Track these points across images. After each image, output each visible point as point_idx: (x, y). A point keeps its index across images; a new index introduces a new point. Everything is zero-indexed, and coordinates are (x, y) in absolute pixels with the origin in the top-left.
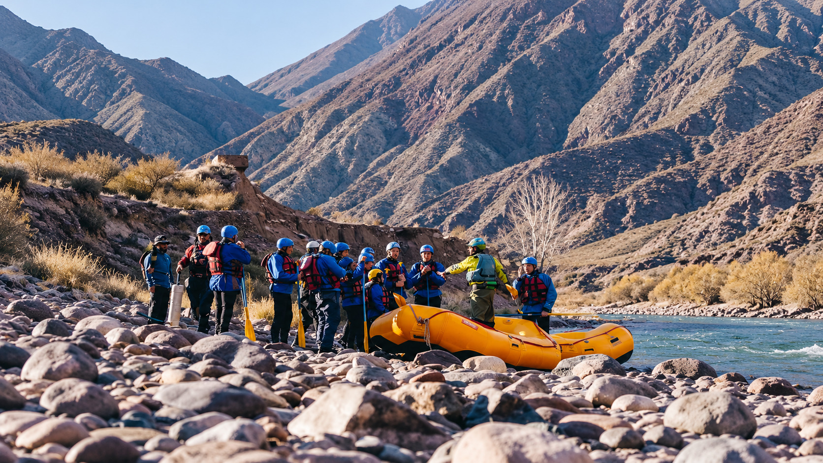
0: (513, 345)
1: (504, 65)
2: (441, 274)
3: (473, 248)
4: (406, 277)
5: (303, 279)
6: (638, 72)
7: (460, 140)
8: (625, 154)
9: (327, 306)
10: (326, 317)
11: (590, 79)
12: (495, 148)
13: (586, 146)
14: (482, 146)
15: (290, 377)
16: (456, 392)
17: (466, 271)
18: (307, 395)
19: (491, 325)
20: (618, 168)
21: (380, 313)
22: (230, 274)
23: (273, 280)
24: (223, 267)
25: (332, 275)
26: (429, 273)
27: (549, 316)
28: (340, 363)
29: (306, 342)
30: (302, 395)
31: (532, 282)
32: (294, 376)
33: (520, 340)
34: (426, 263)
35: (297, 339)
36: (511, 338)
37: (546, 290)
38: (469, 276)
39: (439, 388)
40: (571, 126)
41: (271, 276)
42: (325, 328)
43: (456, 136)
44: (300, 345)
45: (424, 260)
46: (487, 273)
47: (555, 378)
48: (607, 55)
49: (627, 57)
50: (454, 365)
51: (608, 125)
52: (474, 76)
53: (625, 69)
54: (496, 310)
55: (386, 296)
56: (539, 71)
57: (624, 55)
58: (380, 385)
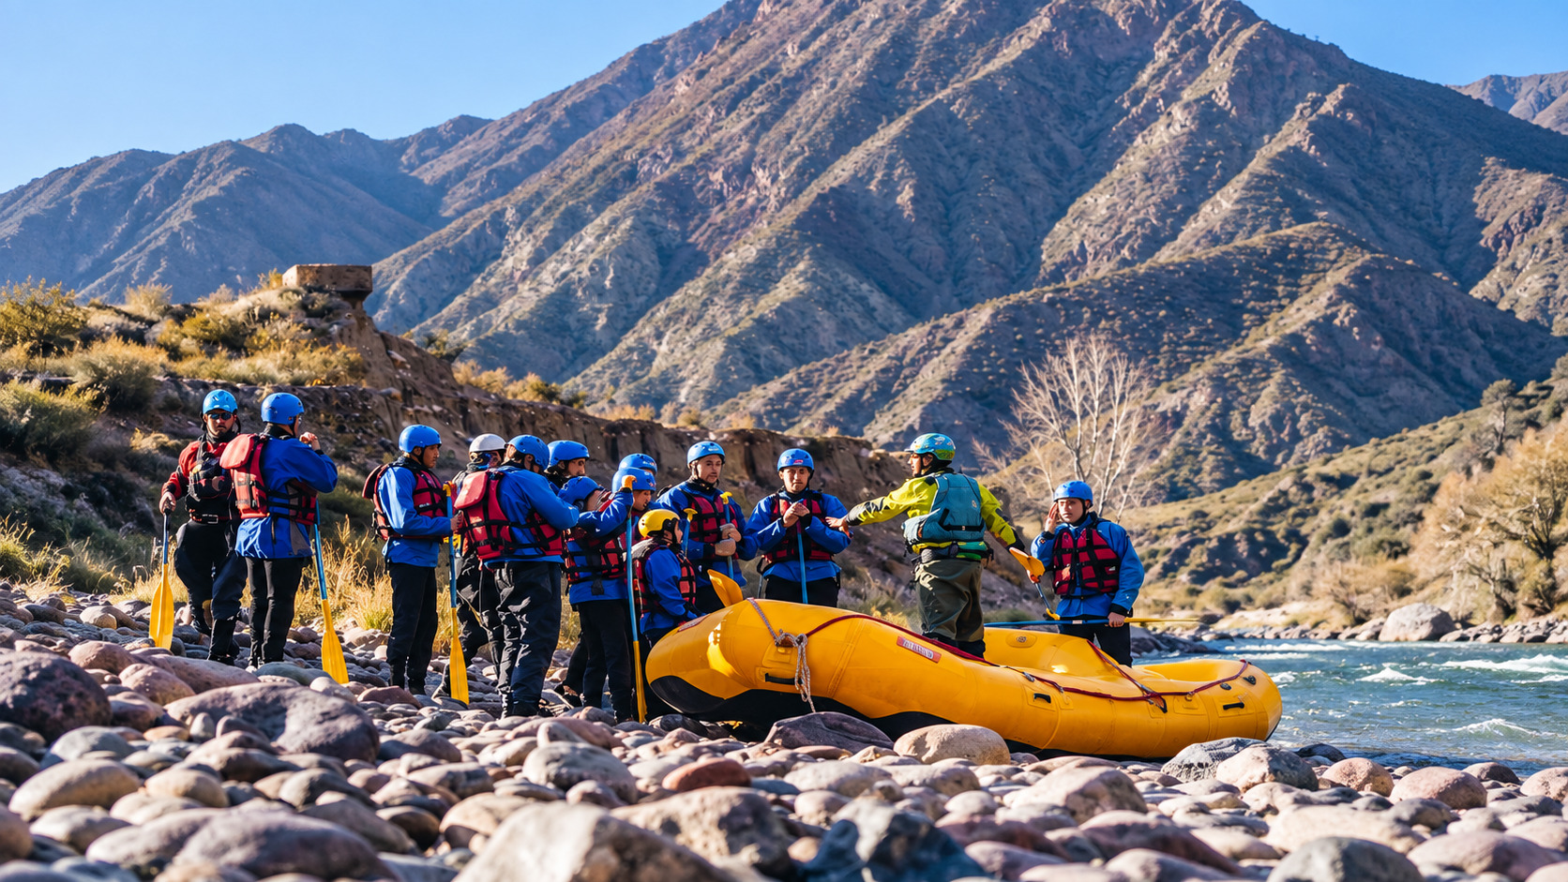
0: (1038, 696)
1: (890, 121)
2: (833, 522)
3: (921, 456)
4: (740, 529)
5: (465, 530)
6: (1191, 133)
7: (801, 266)
8: (1174, 298)
9: (525, 603)
10: (523, 630)
11: (1089, 149)
12: (879, 284)
13: (1082, 278)
14: (851, 280)
15: (411, 770)
16: (776, 808)
17: (904, 514)
18: (453, 818)
19: (974, 650)
20: (1160, 326)
21: (677, 621)
22: (287, 517)
23: (391, 530)
24: (267, 498)
25: (540, 522)
26: (804, 521)
27: (1127, 625)
28: (510, 735)
29: (471, 688)
30: (440, 817)
31: (1082, 541)
32: (419, 768)
33: (1054, 684)
34: (793, 497)
35: (448, 680)
36: (1030, 678)
37: (1117, 561)
38: (911, 529)
39: (737, 802)
40: (1047, 240)
41: (387, 522)
42: (520, 656)
43: (793, 259)
44: (454, 696)
45: (790, 487)
46: (961, 519)
47: (1168, 782)
48: (1123, 101)
49: (1167, 105)
50: (872, 748)
51: (1129, 235)
52: (823, 142)
53: (1162, 128)
54: (986, 612)
55: (690, 579)
56: (972, 132)
57: (1161, 102)
58: (599, 791)
